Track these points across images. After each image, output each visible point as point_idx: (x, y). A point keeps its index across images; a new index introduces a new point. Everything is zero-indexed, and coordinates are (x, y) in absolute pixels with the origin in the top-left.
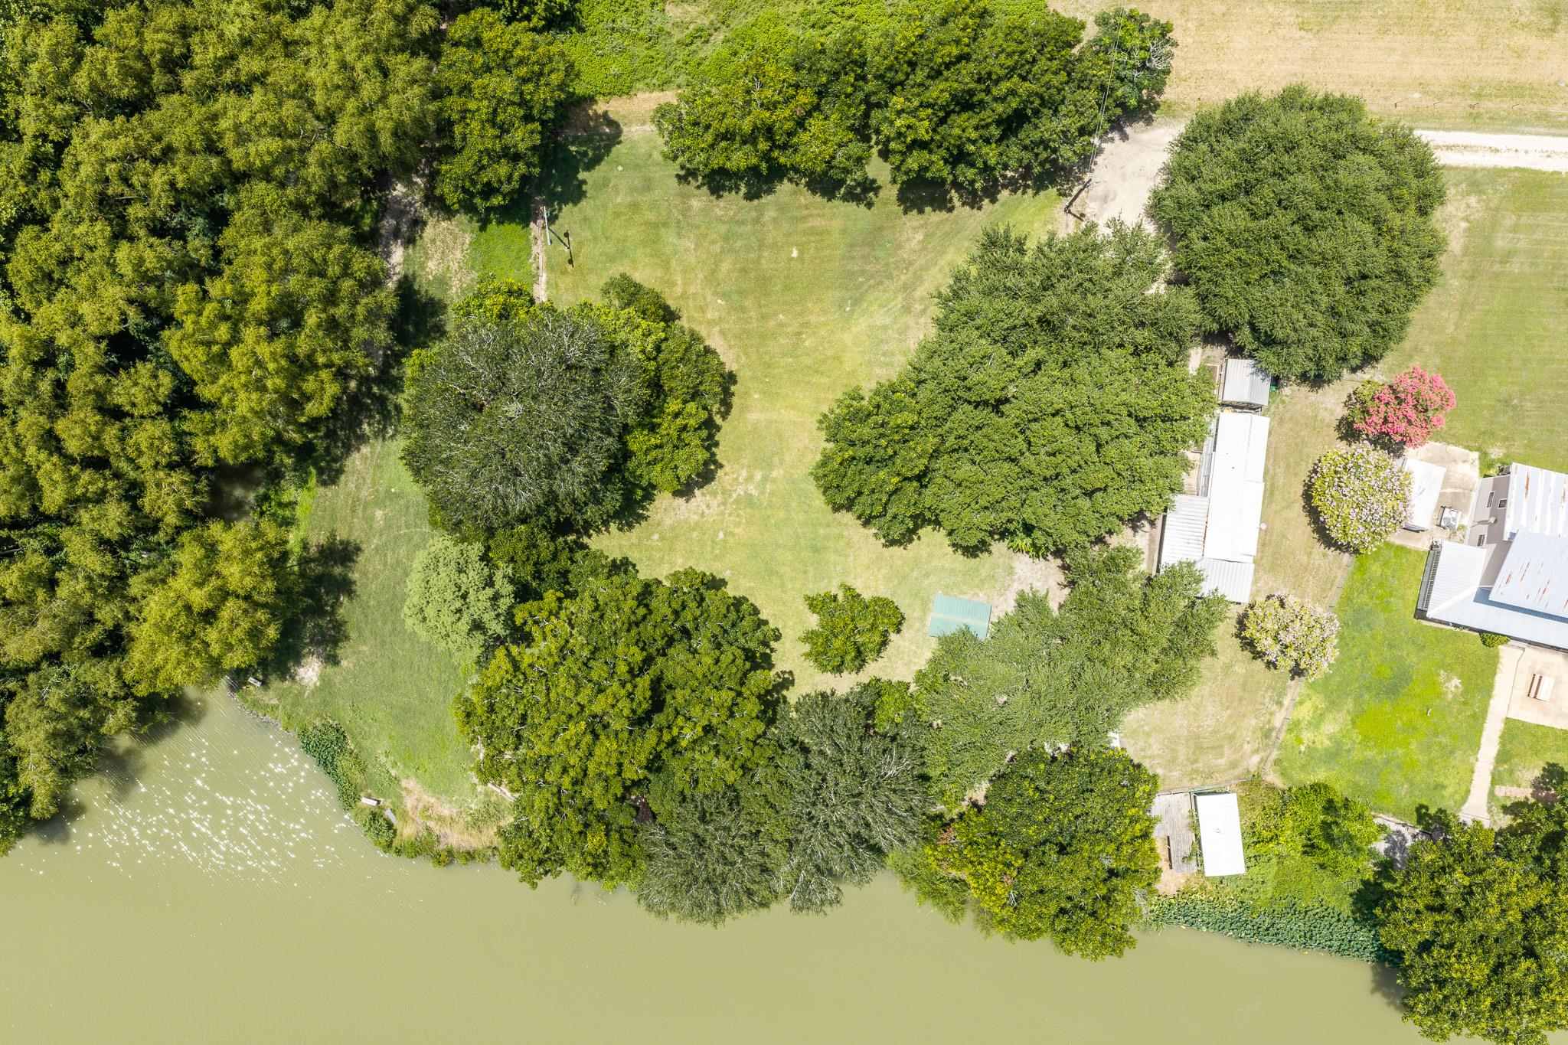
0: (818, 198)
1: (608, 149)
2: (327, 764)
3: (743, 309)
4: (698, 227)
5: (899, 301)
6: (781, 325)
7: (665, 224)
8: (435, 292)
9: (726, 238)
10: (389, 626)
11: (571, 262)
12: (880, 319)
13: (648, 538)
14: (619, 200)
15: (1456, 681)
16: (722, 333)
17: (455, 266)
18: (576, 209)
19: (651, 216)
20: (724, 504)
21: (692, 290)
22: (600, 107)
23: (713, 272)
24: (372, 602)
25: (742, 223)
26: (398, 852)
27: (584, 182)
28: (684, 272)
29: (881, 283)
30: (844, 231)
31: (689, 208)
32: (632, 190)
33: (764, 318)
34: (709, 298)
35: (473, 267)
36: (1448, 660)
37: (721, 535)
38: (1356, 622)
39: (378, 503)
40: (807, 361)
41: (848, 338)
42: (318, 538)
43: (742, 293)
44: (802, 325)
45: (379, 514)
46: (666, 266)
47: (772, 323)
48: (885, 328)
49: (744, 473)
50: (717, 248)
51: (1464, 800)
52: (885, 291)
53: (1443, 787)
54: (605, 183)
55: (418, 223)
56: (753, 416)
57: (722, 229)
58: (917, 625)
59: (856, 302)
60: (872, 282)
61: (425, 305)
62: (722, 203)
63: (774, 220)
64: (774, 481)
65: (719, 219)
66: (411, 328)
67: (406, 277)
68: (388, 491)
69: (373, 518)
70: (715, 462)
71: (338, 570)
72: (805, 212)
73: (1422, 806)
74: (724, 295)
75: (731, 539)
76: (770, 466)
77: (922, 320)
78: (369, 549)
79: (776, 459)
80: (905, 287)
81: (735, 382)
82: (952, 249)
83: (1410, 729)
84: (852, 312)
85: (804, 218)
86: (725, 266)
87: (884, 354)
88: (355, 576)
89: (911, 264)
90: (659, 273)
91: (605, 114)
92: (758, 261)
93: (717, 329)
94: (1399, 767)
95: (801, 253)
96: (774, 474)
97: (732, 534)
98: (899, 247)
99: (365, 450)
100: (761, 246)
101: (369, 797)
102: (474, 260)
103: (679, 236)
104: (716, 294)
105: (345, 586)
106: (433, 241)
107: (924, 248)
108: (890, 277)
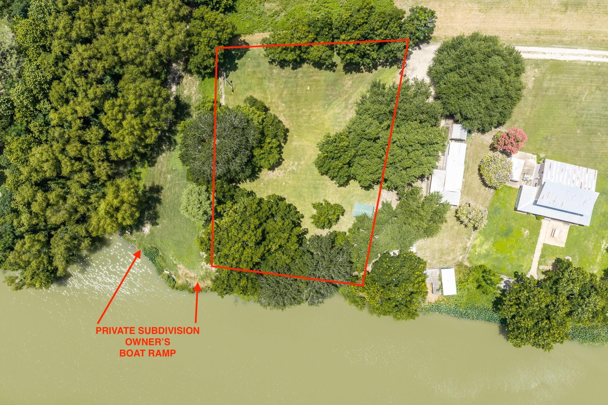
0: (316, 69)
1: (245, 52)
2: (153, 260)
3: (291, 107)
4: (276, 79)
5: (344, 104)
6: (304, 112)
7: (265, 78)
8: (186, 101)
9: (285, 83)
10: (173, 214)
11: (233, 91)
12: (337, 110)
13: (260, 184)
14: (249, 70)
15: (527, 231)
16: (284, 115)
17: (193, 92)
18: (234, 73)
19: (260, 76)
20: (285, 173)
21: (274, 100)
22: (242, 38)
23: (281, 95)
24: (167, 206)
25: (291, 78)
26: (177, 289)
27: (237, 64)
28: (271, 94)
29: (337, 98)
30: (325, 81)
31: (273, 73)
32: (254, 67)
33: (298, 110)
34: (279, 103)
35: (200, 93)
36: (525, 225)
37: (284, 183)
38: (495, 212)
39: (169, 173)
40: (313, 125)
41: (326, 117)
42: (149, 185)
43: (291, 102)
44: (311, 112)
45: (169, 176)
46: (265, 92)
47: (301, 112)
48: (339, 114)
49: (291, 163)
50: (282, 86)
51: (529, 270)
52: (339, 101)
53: (522, 266)
54: (244, 64)
55: (181, 77)
56: (295, 143)
57: (284, 80)
58: (349, 213)
59: (329, 105)
60: (334, 98)
61: (183, 106)
62: (284, 71)
63: (302, 77)
64: (301, 165)
65: (283, 77)
66: (179, 113)
67: (177, 96)
68: (172, 169)
69: (167, 178)
70: (282, 159)
71: (155, 195)
72: (312, 74)
73: (516, 272)
74: (285, 103)
75: (287, 185)
76: (300, 160)
77: (351, 111)
78: (166, 188)
79: (302, 158)
80: (346, 100)
81: (288, 132)
82: (361, 87)
83: (512, 247)
84: (328, 108)
85: (311, 76)
86: (285, 92)
87: (338, 122)
88: (162, 197)
89: (347, 92)
90: (263, 95)
91: (244, 40)
92: (296, 91)
93: (282, 114)
94: (508, 260)
95: (310, 88)
96: (302, 163)
97: (287, 183)
98: (344, 86)
99: (164, 155)
100: (297, 86)
101: (167, 270)
102: (200, 90)
103: (269, 82)
104: (282, 102)
105: (159, 201)
106: (186, 84)
107: (352, 87)
108: (340, 96)
